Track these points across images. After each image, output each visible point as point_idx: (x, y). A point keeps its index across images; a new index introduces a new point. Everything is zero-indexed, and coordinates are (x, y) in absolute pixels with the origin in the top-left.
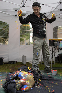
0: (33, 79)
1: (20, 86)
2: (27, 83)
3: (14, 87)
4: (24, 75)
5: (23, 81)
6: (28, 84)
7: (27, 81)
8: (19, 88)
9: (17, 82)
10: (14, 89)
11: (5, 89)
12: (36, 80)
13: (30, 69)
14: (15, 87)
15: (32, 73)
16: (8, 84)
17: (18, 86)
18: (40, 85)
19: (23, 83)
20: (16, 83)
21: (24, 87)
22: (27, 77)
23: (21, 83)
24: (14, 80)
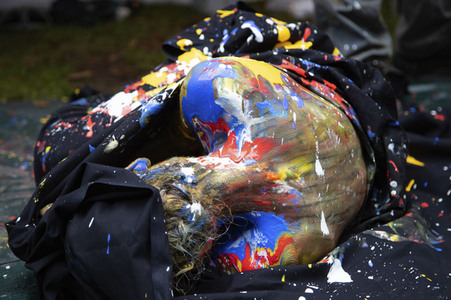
0: (353, 141)
1: (205, 228)
2: (285, 188)
3: (146, 250)
4: (248, 95)
5: (242, 167)
6: (300, 199)
7: (284, 170)
8: (199, 251)
9: (169, 189)
10: (142, 265)
11: (42, 274)
12: (383, 157)
13: (303, 45)
14: (156, 240)
15: (331, 78)
16: (63, 215)
17: (184, 228)
18: (423, 212)
19: (241, 189)
20: (168, 199)
21: (256, 238)
22: (281, 115)
23: (222, 187)
24: (139, 165)
